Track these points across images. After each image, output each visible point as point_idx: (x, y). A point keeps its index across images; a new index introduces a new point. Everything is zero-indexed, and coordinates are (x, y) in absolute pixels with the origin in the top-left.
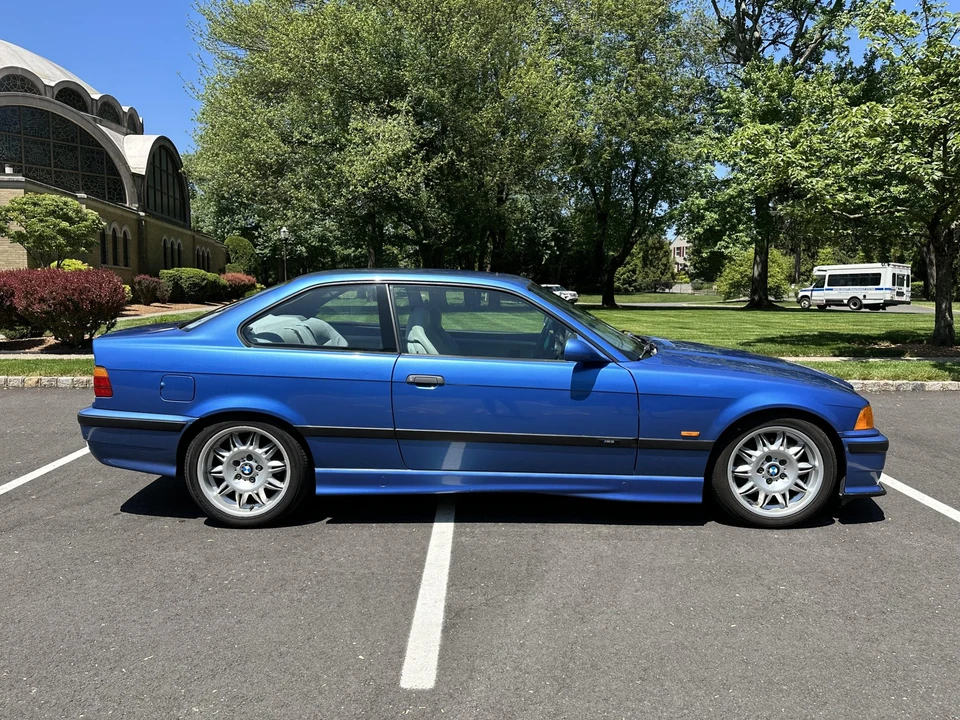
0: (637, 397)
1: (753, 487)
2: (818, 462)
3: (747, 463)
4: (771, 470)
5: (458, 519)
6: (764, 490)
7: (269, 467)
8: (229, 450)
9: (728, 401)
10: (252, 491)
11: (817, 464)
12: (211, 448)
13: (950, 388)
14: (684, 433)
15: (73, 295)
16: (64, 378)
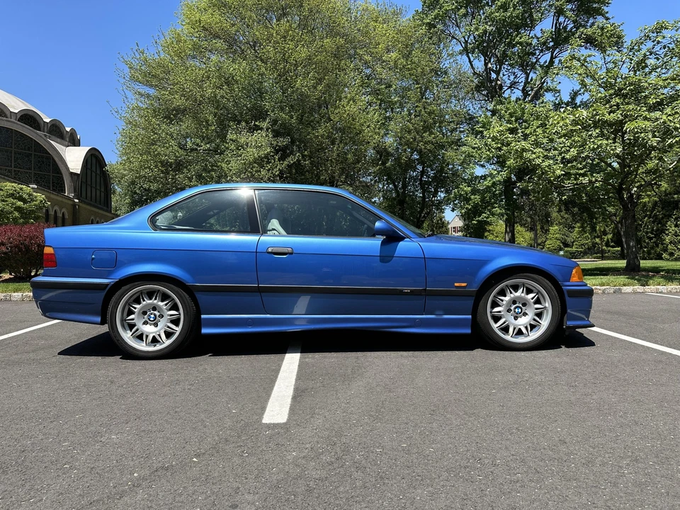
0: (424, 261)
1: (505, 323)
2: (548, 304)
3: (500, 306)
4: (517, 310)
5: (304, 350)
6: (513, 324)
7: (168, 315)
8: (139, 303)
9: (484, 262)
10: (155, 332)
11: (547, 305)
12: (127, 302)
13: (638, 290)
14: (456, 284)
15: (25, 240)
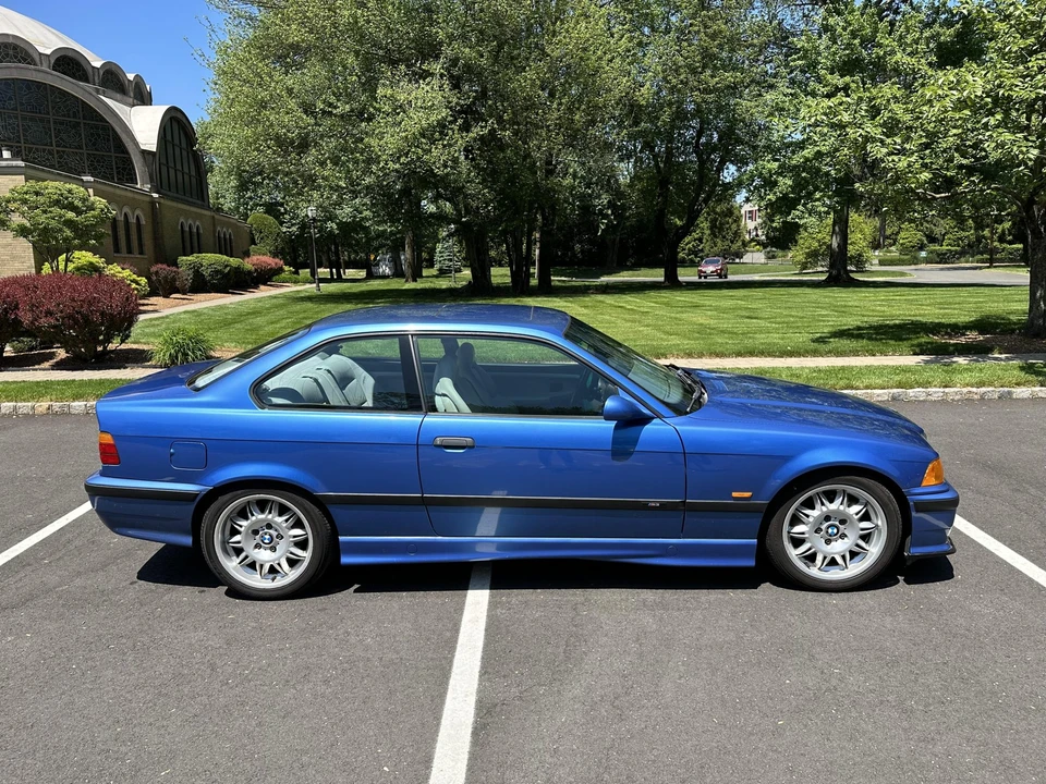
0: (685, 455)
1: (810, 549)
2: (881, 521)
3: (804, 523)
4: (830, 531)
5: (494, 586)
6: (822, 552)
7: (290, 536)
8: (247, 518)
9: (786, 459)
10: (273, 561)
11: (880, 523)
12: (228, 517)
14: (735, 494)
15: (82, 307)
16: (76, 404)
